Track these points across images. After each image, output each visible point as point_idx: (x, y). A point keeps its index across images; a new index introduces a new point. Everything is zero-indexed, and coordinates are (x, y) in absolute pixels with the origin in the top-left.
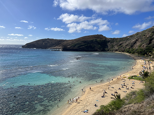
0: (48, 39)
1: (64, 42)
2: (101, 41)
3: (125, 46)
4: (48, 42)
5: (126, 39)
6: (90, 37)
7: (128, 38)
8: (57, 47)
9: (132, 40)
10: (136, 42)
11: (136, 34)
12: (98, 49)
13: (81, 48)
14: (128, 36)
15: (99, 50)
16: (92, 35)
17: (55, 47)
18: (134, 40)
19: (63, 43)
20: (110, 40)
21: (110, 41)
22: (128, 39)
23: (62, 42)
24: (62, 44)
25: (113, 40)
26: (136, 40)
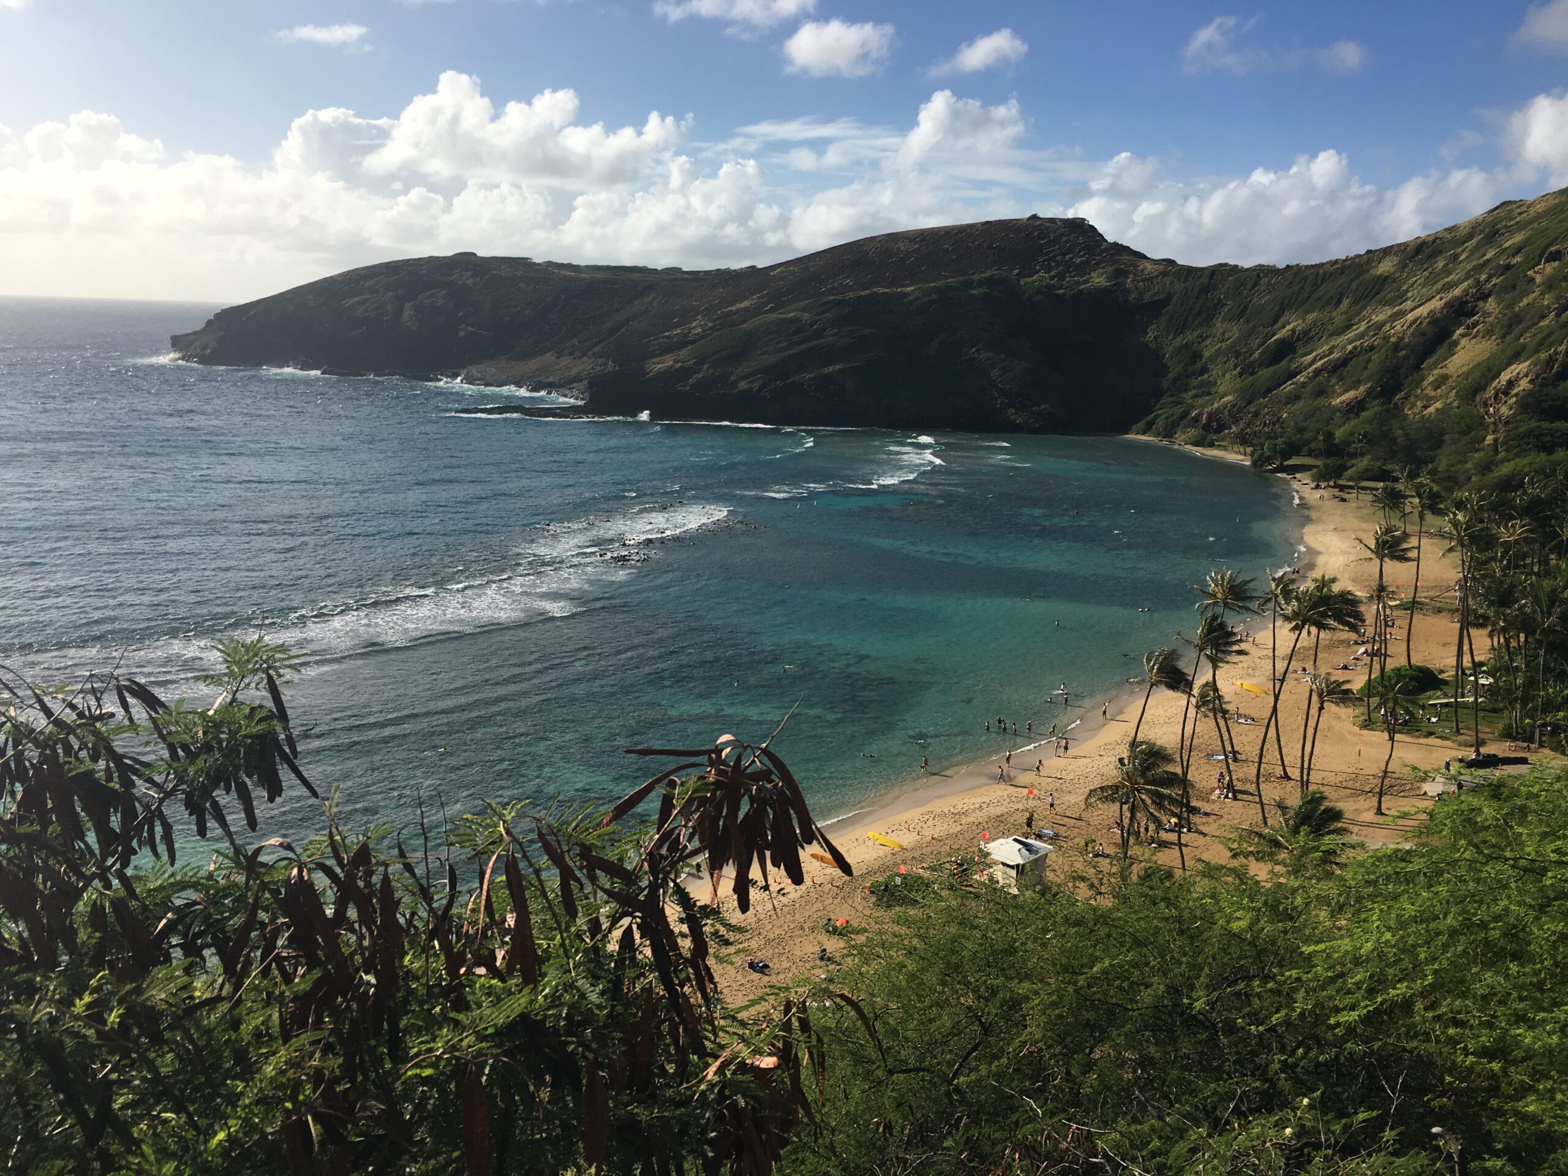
0: (466, 261)
1: (638, 307)
2: (1060, 299)
3: (1318, 372)
4: (461, 296)
5: (1359, 282)
6: (944, 242)
9: (1408, 305)
10: (1444, 334)
11: (1476, 227)
12: (999, 400)
14: (1387, 251)
16: (960, 229)
18: (1423, 311)
21: (1166, 302)
22: (1384, 280)
24: (609, 323)
25: (1205, 290)
26: (1449, 305)
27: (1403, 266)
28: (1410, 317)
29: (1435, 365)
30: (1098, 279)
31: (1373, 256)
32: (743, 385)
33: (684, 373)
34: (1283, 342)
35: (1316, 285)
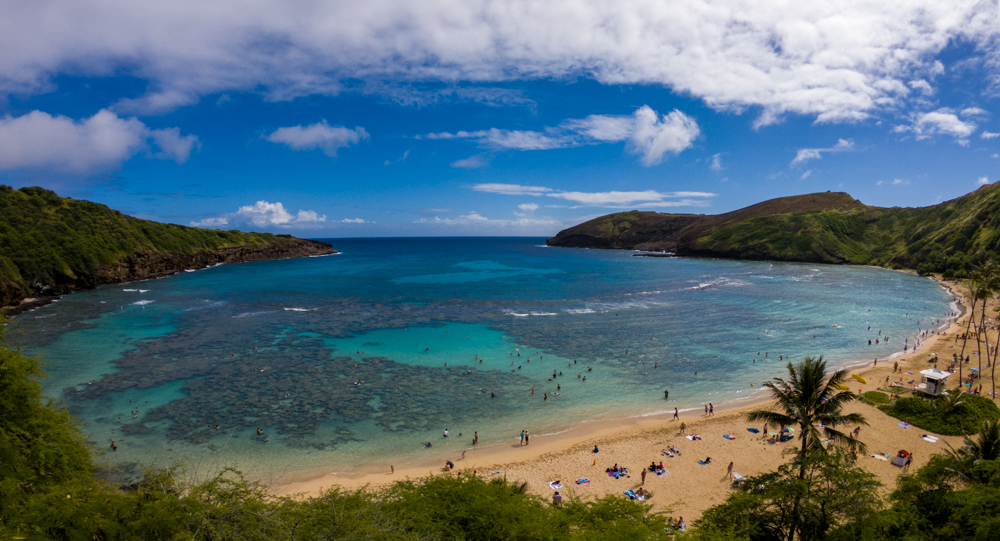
0: (635, 213)
1: (693, 224)
2: (841, 218)
3: (936, 241)
4: (633, 224)
5: (942, 212)
6: (798, 200)
7: (949, 208)
8: (661, 242)
9: (962, 218)
10: (977, 227)
11: (976, 193)
12: (825, 253)
13: (753, 248)
15: (828, 257)
16: (803, 196)
17: (656, 245)
18: (969, 218)
19: (689, 227)
20: (877, 215)
21: (879, 218)
22: (949, 213)
23: (683, 221)
24: (682, 230)
26: (976, 217)
27: (955, 207)
28: (965, 221)
29: (975, 238)
30: (854, 211)
31: (945, 204)
32: (732, 246)
33: (711, 243)
34: (919, 233)
35: (929, 213)
